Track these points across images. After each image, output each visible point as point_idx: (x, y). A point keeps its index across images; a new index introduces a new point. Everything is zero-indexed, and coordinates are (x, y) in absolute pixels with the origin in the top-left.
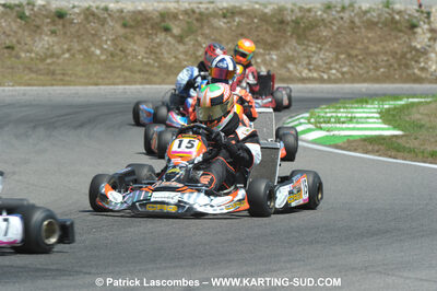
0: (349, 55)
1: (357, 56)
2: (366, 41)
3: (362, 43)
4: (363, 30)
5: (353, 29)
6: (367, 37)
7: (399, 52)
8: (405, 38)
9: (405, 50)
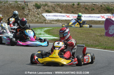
0: (7, 15)
1: (9, 16)
2: (12, 12)
3: (11, 12)
4: (11, 9)
5: (8, 8)
6: (12, 11)
7: (20, 15)
8: (22, 11)
9: (22, 14)
